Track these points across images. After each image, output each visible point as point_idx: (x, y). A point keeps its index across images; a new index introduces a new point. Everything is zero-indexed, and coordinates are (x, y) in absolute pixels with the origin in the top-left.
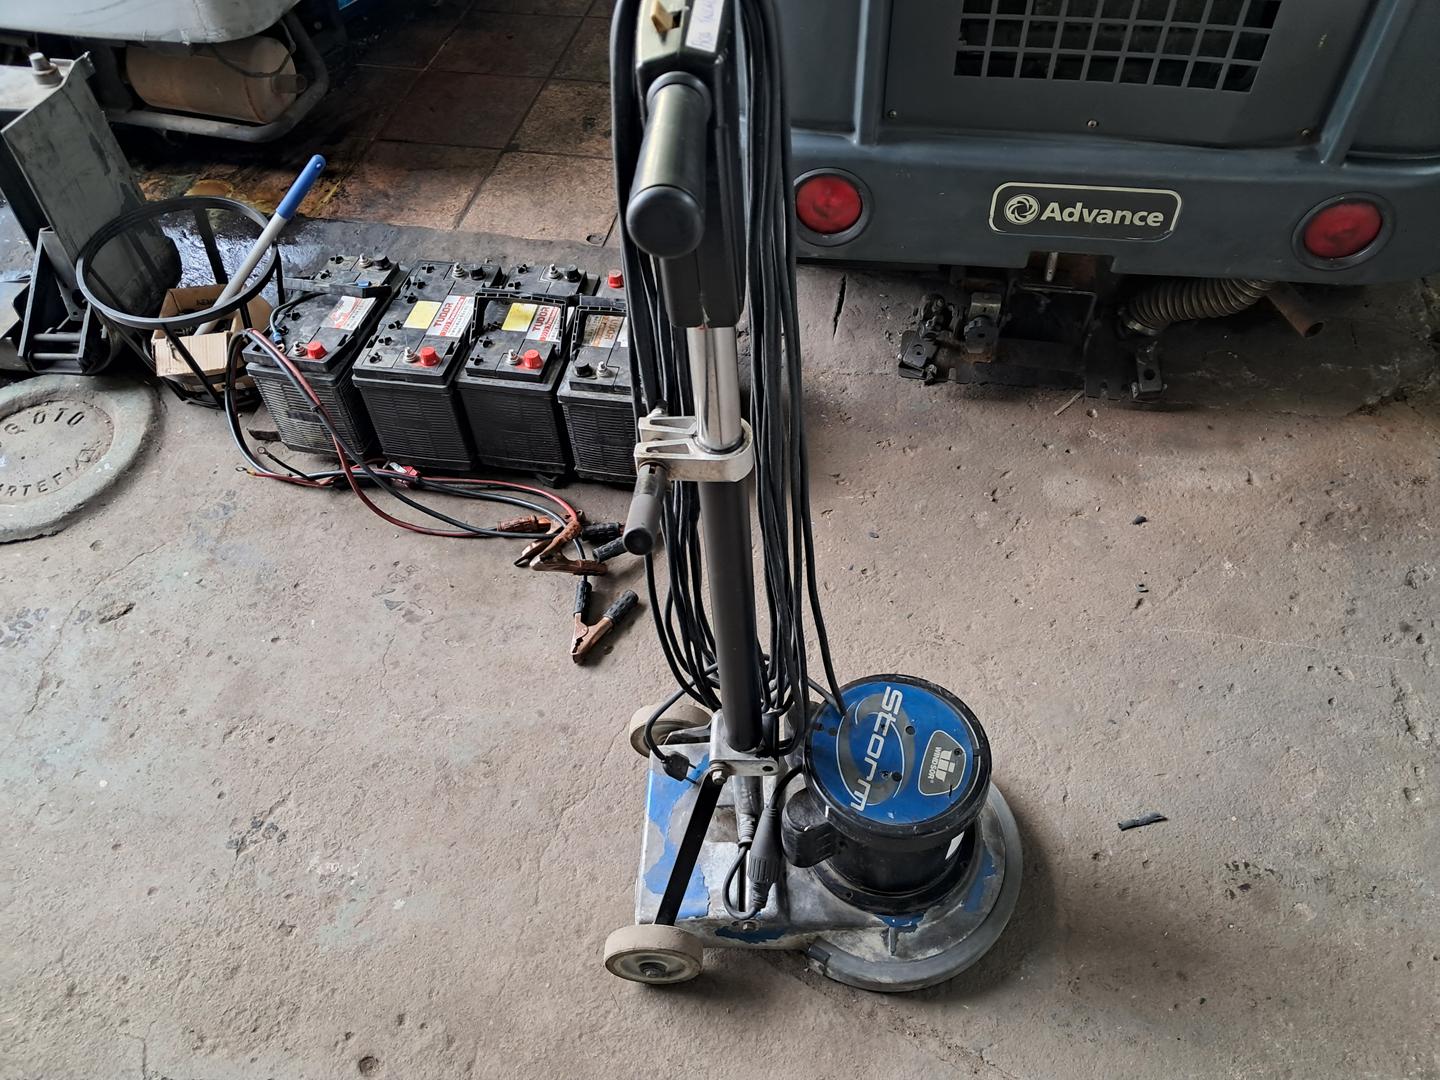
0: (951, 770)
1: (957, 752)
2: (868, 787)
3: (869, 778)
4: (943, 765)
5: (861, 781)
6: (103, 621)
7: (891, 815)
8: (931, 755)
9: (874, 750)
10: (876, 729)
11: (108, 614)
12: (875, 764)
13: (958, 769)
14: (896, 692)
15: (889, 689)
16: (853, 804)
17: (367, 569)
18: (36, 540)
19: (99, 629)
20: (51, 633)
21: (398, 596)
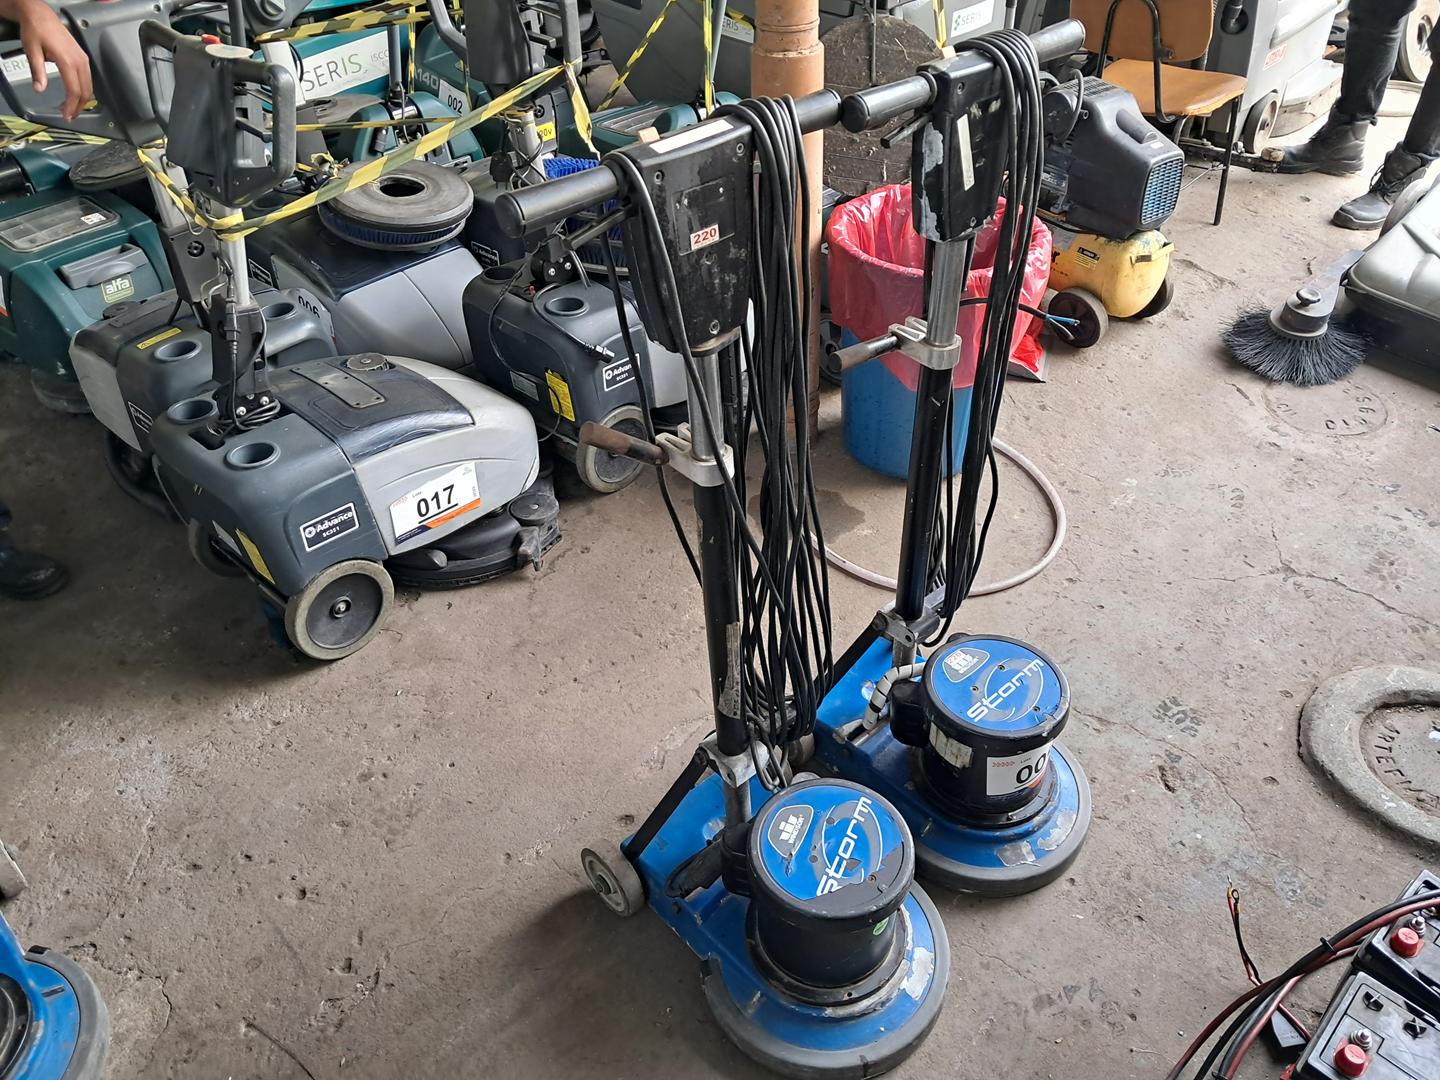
6: (1161, 768)
11: (1170, 773)
17: (1136, 986)
18: (1296, 742)
19: (1152, 763)
20: (1161, 734)
21: (1081, 999)
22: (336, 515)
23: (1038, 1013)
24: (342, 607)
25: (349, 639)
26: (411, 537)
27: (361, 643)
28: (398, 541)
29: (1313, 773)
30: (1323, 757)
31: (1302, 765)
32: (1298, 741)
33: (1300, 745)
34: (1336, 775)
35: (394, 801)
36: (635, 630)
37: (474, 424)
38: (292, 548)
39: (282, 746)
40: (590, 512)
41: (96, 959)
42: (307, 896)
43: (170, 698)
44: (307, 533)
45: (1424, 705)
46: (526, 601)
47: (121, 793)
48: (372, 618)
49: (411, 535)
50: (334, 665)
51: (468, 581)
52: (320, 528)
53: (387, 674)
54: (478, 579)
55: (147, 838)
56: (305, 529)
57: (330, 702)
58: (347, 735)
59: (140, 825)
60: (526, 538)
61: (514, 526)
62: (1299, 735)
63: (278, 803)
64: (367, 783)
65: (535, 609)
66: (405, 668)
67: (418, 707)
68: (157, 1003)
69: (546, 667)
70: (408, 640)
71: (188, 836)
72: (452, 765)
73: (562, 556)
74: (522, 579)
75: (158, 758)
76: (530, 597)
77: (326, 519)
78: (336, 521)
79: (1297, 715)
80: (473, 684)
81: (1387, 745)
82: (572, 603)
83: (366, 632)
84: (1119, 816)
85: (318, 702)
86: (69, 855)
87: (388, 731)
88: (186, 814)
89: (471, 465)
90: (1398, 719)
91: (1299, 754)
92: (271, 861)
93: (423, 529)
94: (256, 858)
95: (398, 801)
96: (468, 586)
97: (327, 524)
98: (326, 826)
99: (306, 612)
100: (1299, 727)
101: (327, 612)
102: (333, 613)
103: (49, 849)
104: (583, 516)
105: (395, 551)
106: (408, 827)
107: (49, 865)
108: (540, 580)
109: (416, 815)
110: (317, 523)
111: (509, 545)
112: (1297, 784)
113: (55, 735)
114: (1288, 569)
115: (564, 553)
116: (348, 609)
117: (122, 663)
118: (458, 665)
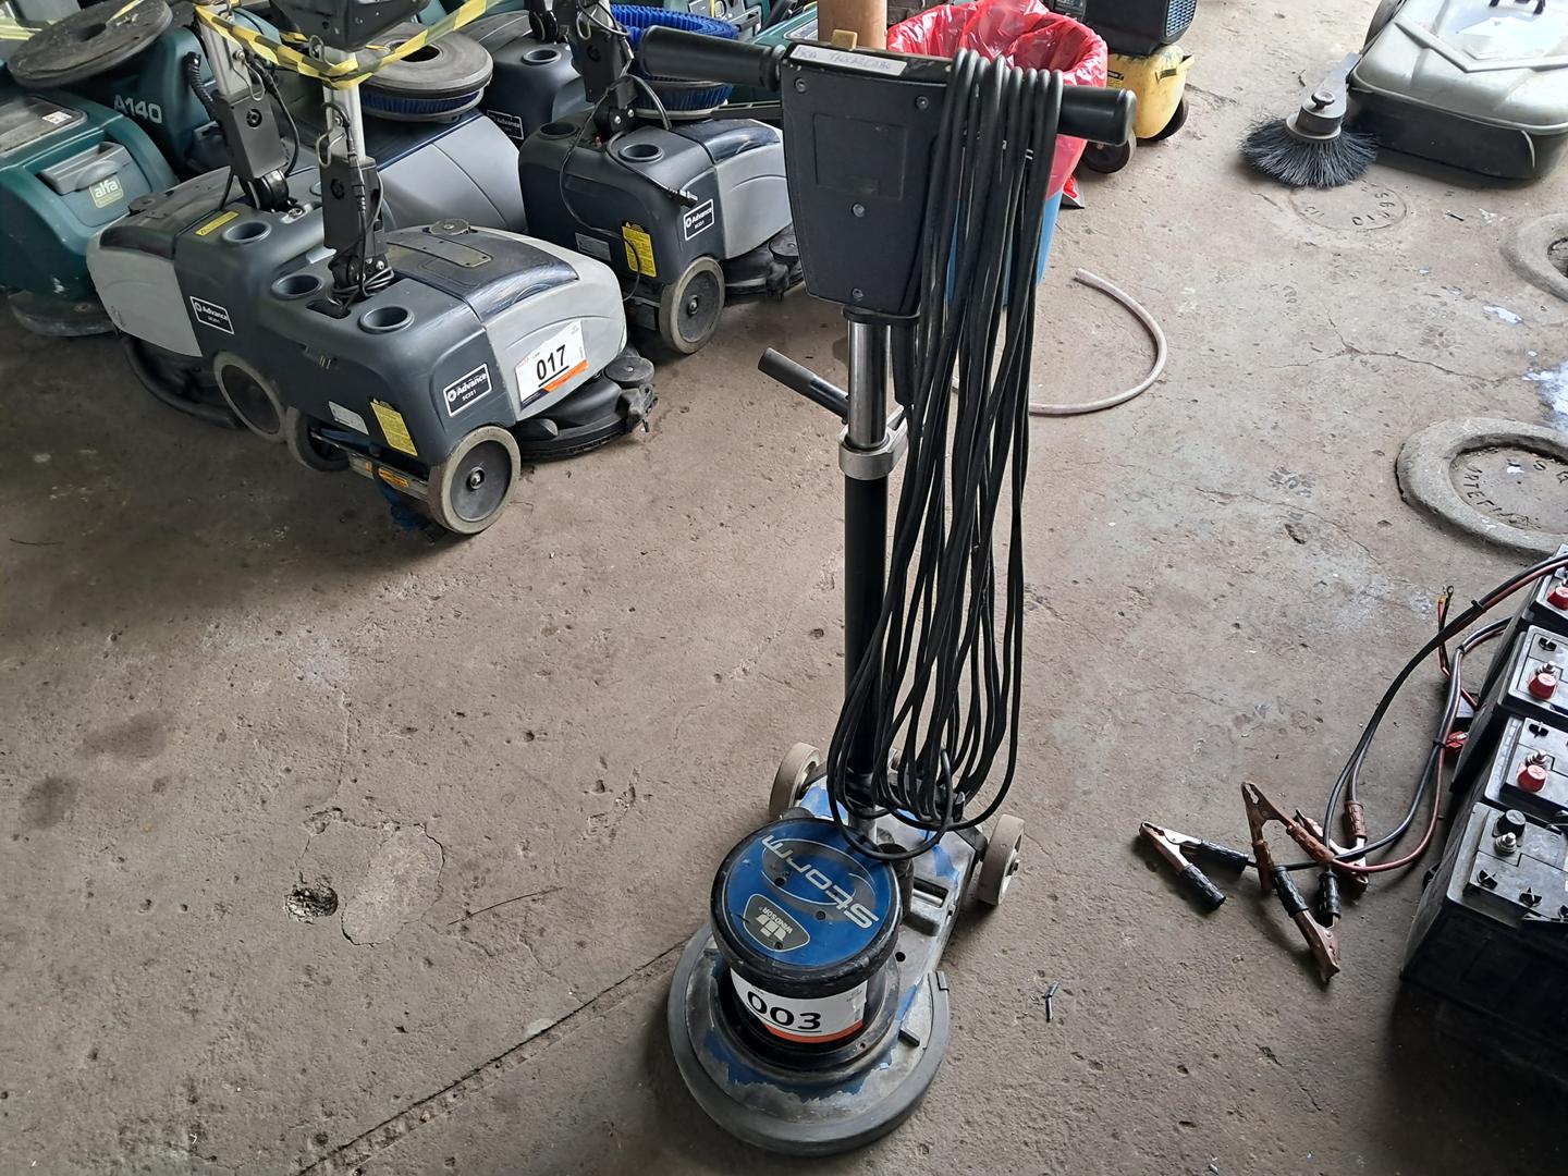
0: (763, 930)
1: (779, 945)
2: (781, 856)
3: (789, 861)
4: (772, 926)
5: (790, 852)
6: (1288, 526)
7: (746, 861)
8: (786, 920)
9: (814, 876)
10: (836, 887)
11: (1295, 529)
12: (801, 870)
13: (762, 937)
14: (869, 924)
15: (877, 919)
16: (772, 837)
17: (1315, 697)
18: (1397, 490)
19: (1279, 523)
20: (1279, 499)
21: (1273, 715)
22: (472, 377)
23: (1239, 729)
24: (477, 477)
25: (484, 512)
26: (533, 401)
27: (495, 516)
28: (523, 406)
29: (1418, 512)
30: (1425, 497)
31: (1407, 507)
32: (1399, 489)
33: (1401, 492)
34: (1440, 510)
35: (588, 646)
36: (763, 475)
37: (577, 279)
38: (437, 413)
39: (451, 616)
40: (675, 374)
41: (345, 820)
42: (536, 737)
43: (311, 590)
44: (449, 397)
45: (1497, 447)
46: (644, 462)
47: (301, 679)
48: (502, 489)
49: (534, 399)
50: (473, 540)
51: (581, 448)
52: (460, 391)
53: (534, 541)
54: (591, 445)
55: (348, 713)
56: (448, 392)
57: (485, 572)
58: (515, 599)
59: (335, 703)
60: (632, 400)
61: (614, 390)
62: (1398, 484)
63: (471, 664)
64: (553, 636)
65: (656, 468)
66: (547, 534)
67: (577, 565)
68: (425, 845)
69: (689, 516)
70: (541, 509)
71: (390, 705)
72: (632, 610)
73: (664, 417)
74: (633, 443)
75: (325, 644)
76: (647, 457)
77: (464, 381)
78: (473, 384)
79: (1393, 469)
80: (624, 540)
81: (1474, 483)
82: (691, 458)
83: (499, 504)
84: (1263, 568)
85: (471, 574)
86: (274, 738)
87: (556, 589)
88: (378, 687)
89: (577, 323)
90: (1477, 461)
91: (1402, 499)
92: (485, 714)
93: (542, 392)
94: (468, 713)
95: (592, 646)
96: (582, 453)
97: (466, 387)
98: (528, 677)
99: (450, 483)
100: (1397, 477)
101: (464, 484)
102: (469, 485)
103: (249, 737)
104: (670, 379)
105: (521, 416)
106: (612, 666)
107: (257, 750)
108: (650, 441)
109: (615, 654)
110: (457, 385)
111: (614, 408)
112: (1407, 524)
113: (205, 638)
114: (1351, 350)
115: (665, 415)
116: (482, 480)
117: (245, 566)
118: (601, 525)
